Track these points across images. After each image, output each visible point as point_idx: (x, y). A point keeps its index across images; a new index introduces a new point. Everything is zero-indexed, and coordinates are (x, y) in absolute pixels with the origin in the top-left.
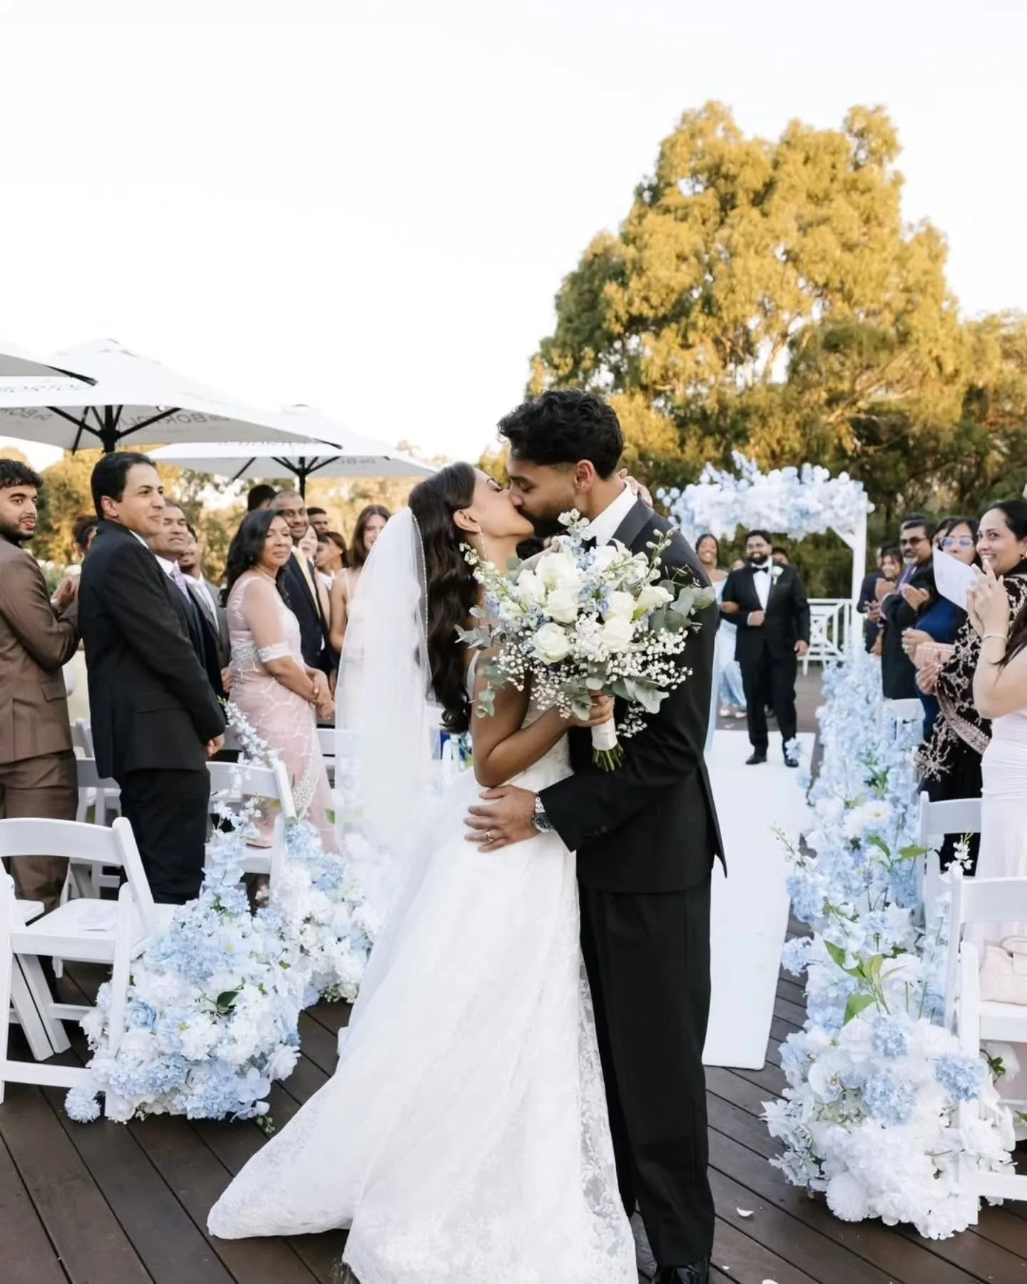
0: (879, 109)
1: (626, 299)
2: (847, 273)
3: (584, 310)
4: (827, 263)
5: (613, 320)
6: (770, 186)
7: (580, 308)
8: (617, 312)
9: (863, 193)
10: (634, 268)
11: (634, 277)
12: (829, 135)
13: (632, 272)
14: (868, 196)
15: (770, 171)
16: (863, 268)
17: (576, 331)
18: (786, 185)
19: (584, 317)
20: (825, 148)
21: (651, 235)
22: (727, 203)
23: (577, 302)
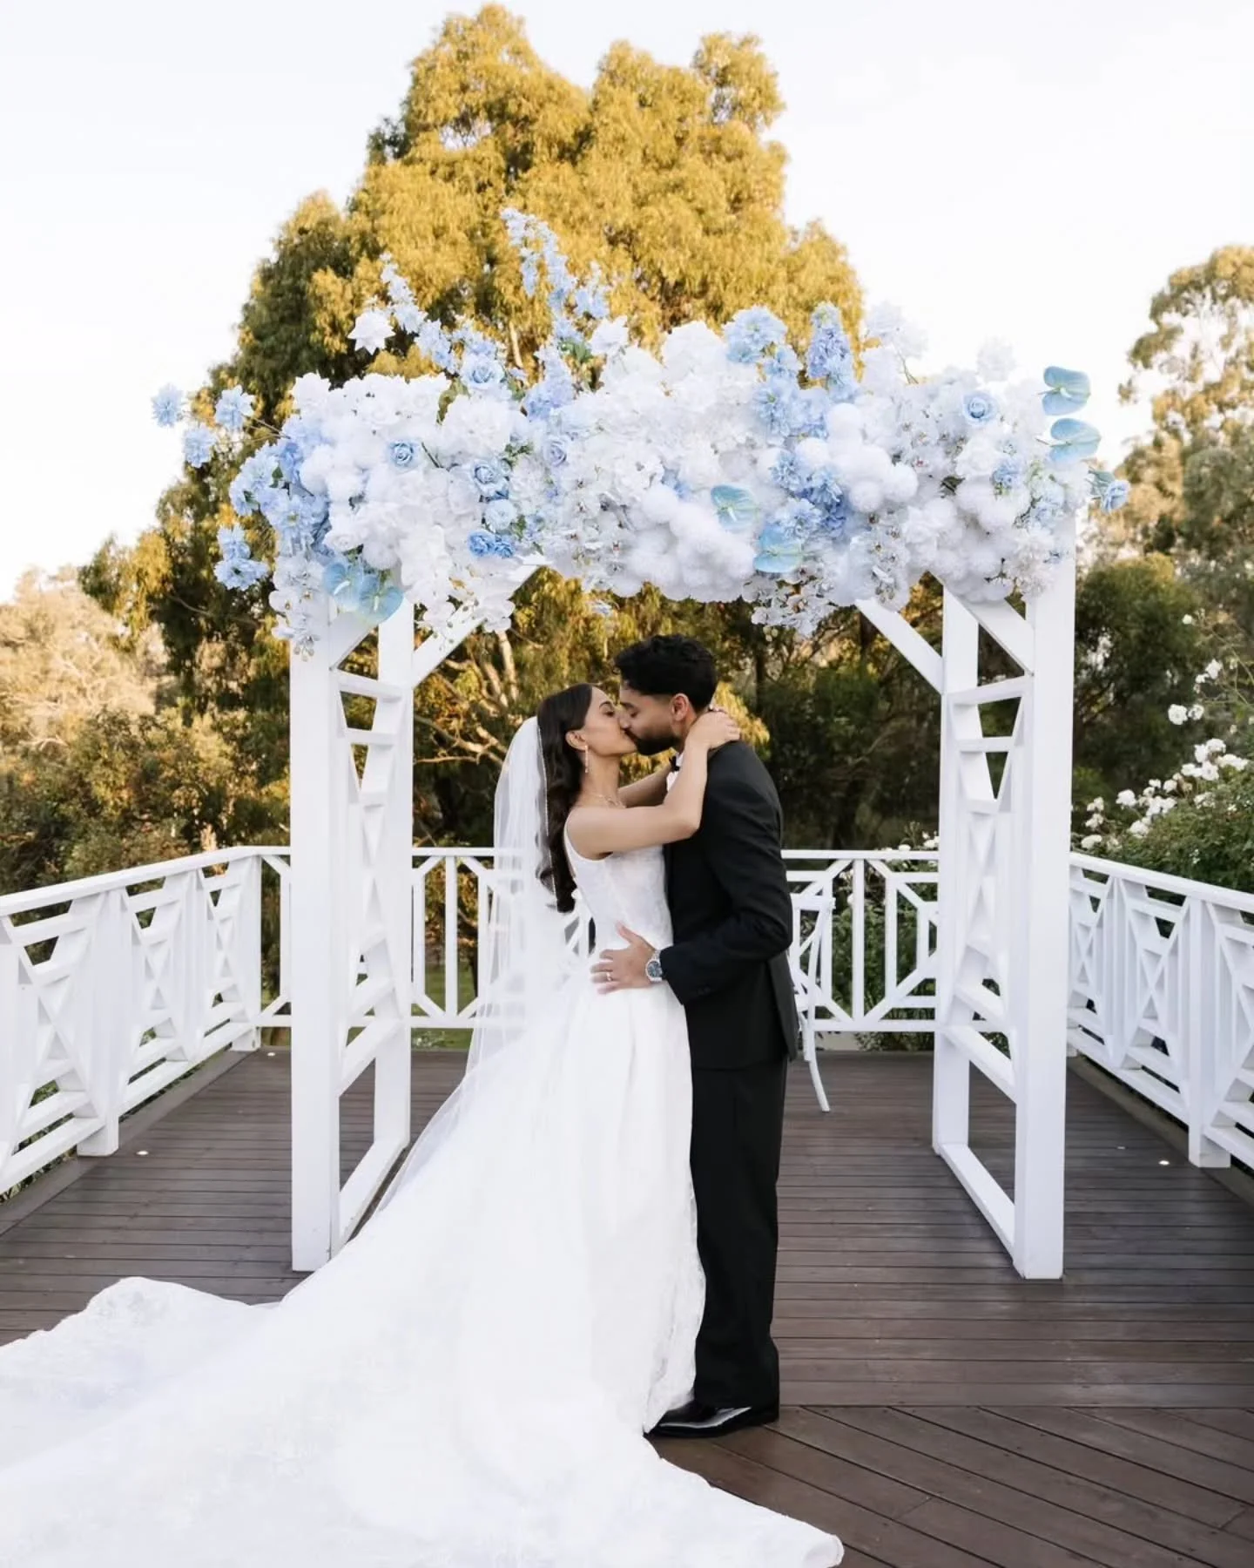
0: (747, 41)
1: (349, 296)
2: (713, 268)
3: (282, 320)
4: (682, 250)
5: (328, 330)
6: (585, 137)
7: (277, 317)
8: (334, 316)
9: (729, 159)
10: (364, 245)
11: (364, 260)
12: (675, 72)
13: (360, 253)
14: (737, 163)
15: (587, 116)
16: (738, 259)
17: (270, 354)
18: (610, 136)
19: (283, 332)
20: (671, 91)
21: (392, 194)
22: (518, 160)
23: (272, 309)
